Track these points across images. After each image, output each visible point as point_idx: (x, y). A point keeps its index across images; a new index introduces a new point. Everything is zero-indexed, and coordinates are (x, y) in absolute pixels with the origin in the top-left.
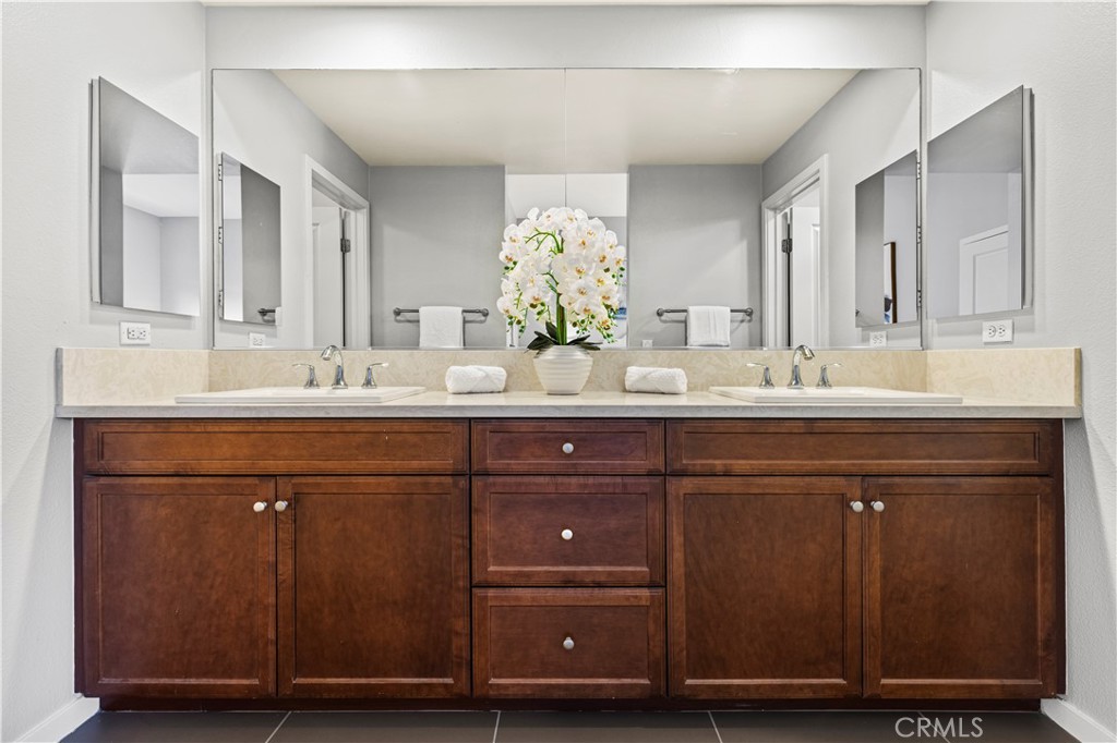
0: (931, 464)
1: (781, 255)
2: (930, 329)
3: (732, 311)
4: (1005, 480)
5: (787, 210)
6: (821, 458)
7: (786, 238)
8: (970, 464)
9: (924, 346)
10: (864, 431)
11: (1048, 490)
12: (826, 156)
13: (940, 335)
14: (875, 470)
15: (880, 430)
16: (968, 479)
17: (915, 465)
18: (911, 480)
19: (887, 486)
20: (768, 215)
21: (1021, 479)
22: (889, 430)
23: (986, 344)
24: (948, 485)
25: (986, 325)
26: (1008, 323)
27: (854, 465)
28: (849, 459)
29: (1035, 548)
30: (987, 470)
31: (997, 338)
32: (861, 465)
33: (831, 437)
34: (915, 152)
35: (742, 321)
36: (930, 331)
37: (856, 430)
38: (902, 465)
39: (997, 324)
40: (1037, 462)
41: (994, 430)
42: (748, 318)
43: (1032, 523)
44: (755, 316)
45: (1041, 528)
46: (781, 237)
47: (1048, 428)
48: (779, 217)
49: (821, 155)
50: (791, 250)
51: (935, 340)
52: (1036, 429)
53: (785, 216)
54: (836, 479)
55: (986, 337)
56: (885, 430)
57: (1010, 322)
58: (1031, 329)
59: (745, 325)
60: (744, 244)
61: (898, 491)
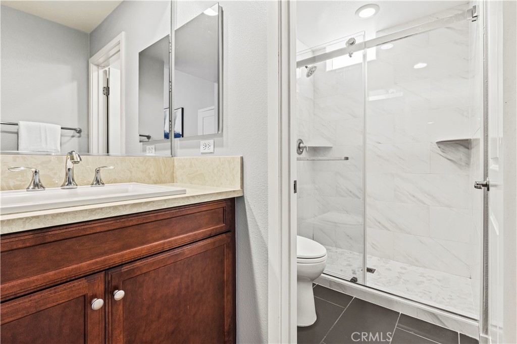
0: (164, 243)
1: (102, 97)
2: (176, 144)
3: (62, 128)
4: (209, 241)
5: (107, 69)
6: (58, 267)
7: (106, 86)
8: (189, 236)
9: (173, 155)
10: (106, 229)
11: (229, 240)
12: (123, 33)
13: (181, 148)
14: (118, 261)
15: (123, 226)
16: (189, 247)
17: (152, 247)
18: (150, 260)
19: (129, 272)
20: (93, 68)
21: (217, 237)
22: (131, 224)
23: (202, 153)
24: (177, 255)
25: (202, 142)
26: (211, 141)
27: (96, 263)
28: (91, 258)
29: (224, 277)
30: (200, 237)
31: (207, 151)
32: (105, 260)
33: (69, 243)
34: (168, 36)
35: (73, 136)
36: (176, 146)
37: (98, 230)
38: (142, 250)
39: (207, 142)
40: (224, 225)
41: (204, 210)
42: (78, 135)
43: (222, 262)
44: (83, 134)
45: (227, 262)
46: (102, 85)
47: (229, 203)
48: (101, 71)
49: (121, 32)
50: (108, 94)
51: (178, 151)
52: (224, 205)
53: (105, 72)
54: (76, 283)
55: (202, 150)
56: (127, 224)
57: (213, 140)
58: (222, 146)
59: (76, 139)
60: (75, 84)
61: (139, 273)
